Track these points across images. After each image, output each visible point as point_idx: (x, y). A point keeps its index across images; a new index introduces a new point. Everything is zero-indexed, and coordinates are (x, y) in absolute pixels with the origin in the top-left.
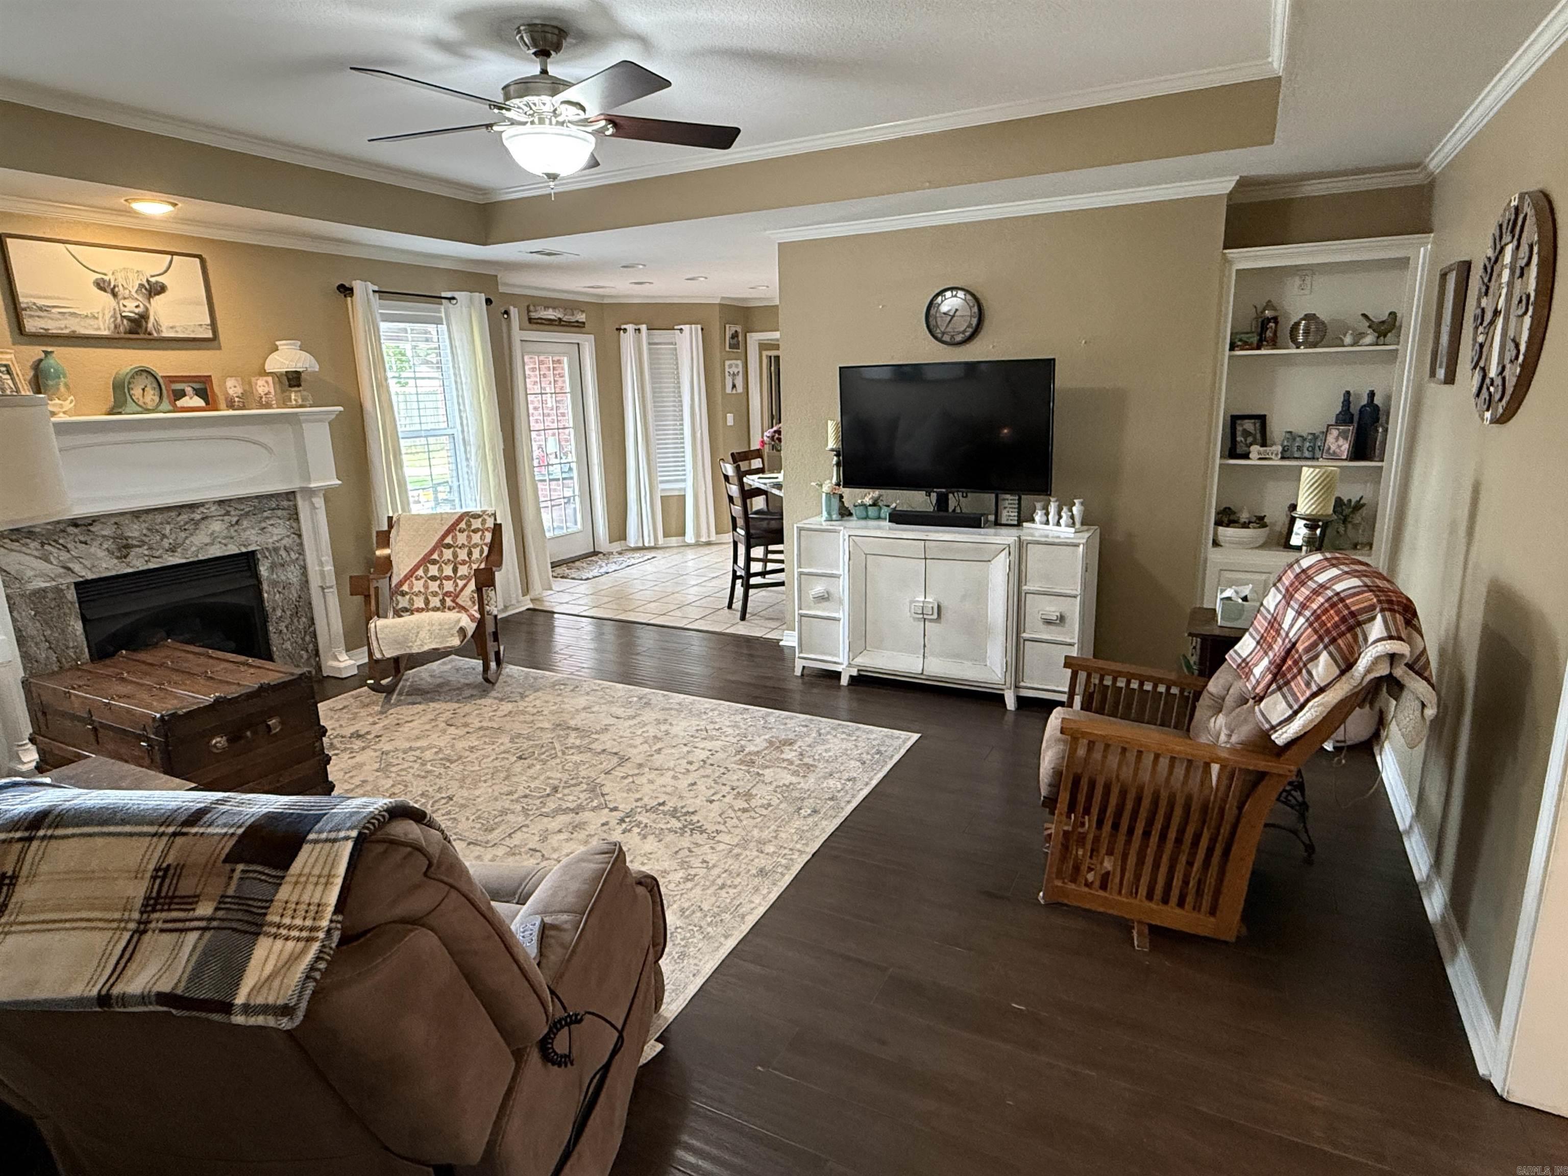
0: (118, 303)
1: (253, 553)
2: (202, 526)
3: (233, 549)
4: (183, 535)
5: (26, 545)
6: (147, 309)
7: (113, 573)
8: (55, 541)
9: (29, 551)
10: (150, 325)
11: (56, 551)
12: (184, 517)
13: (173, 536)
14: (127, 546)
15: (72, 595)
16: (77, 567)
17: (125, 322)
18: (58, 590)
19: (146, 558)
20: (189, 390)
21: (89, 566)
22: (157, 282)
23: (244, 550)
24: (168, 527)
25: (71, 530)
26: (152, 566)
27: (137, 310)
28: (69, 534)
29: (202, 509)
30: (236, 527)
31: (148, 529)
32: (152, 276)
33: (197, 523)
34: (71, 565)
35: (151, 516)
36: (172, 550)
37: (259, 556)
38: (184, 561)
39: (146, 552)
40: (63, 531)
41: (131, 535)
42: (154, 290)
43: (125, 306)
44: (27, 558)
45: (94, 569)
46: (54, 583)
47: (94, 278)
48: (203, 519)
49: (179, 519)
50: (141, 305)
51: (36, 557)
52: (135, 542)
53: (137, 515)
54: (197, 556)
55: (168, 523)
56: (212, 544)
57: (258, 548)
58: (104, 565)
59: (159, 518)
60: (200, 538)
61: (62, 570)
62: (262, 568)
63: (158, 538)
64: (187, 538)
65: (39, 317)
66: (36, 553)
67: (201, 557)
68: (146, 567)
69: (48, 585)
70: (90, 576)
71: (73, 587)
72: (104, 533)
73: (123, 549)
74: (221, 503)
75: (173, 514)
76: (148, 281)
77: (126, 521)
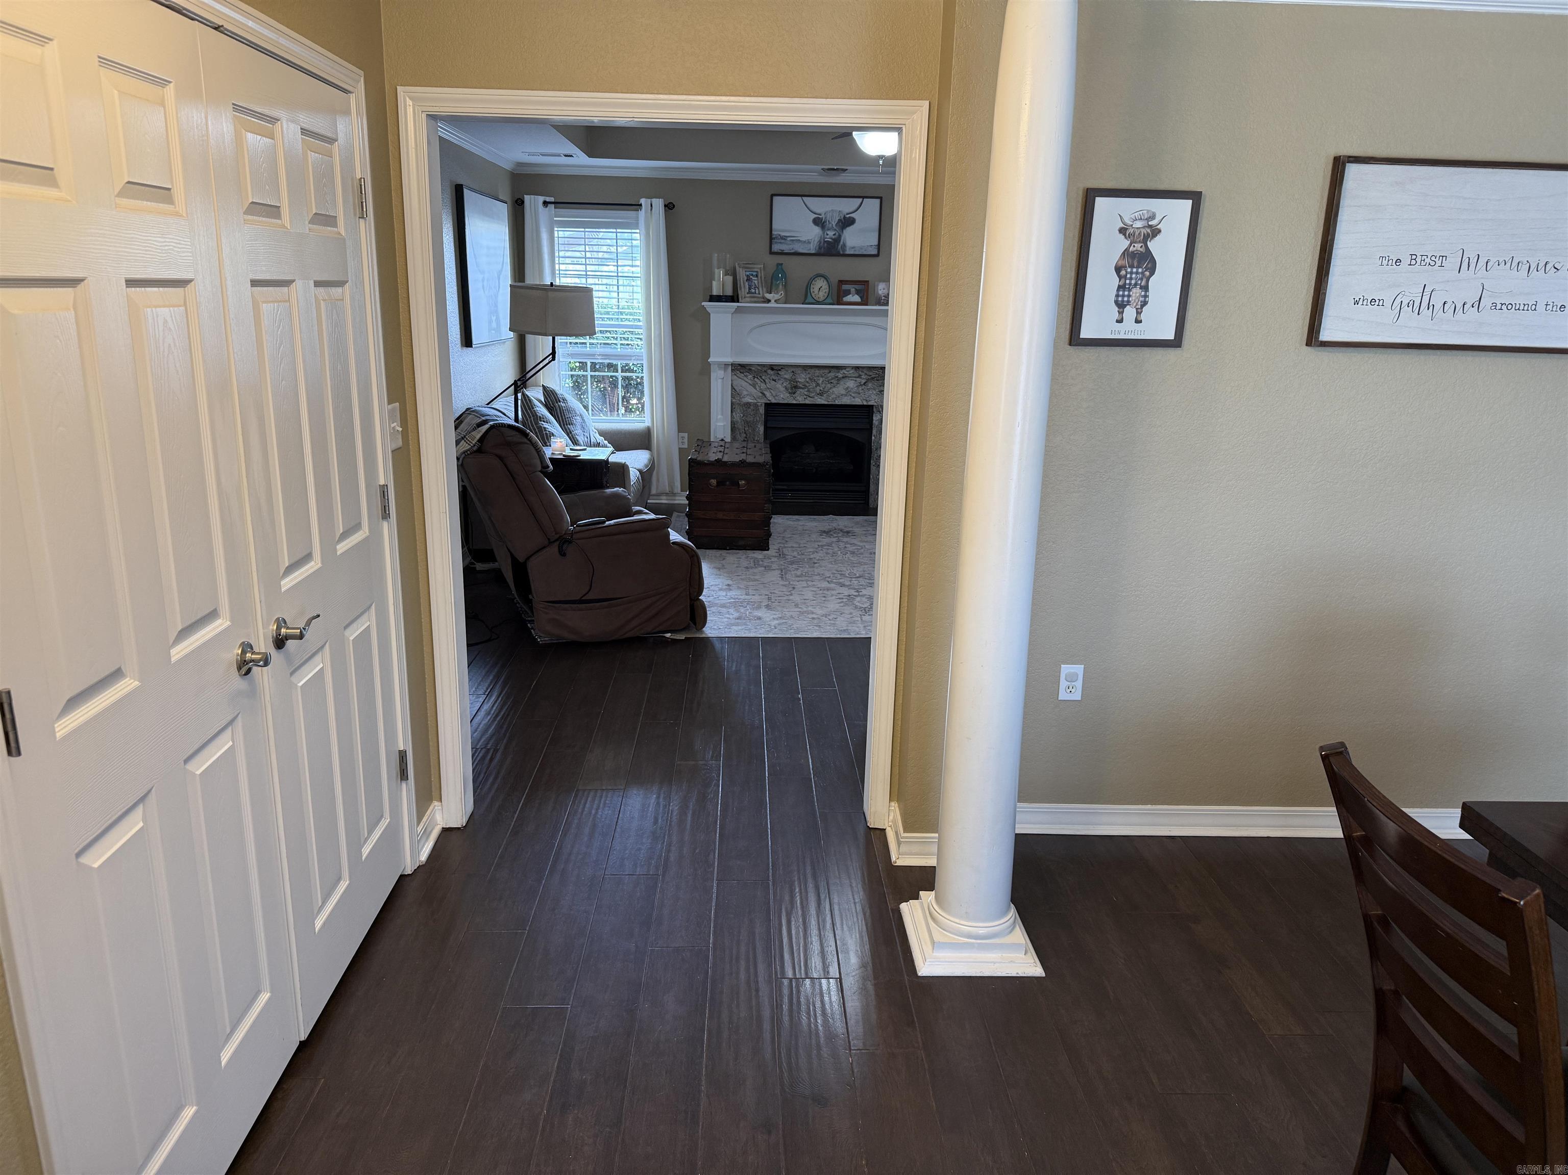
0: (824, 233)
1: (872, 406)
2: (842, 383)
3: (858, 401)
4: (829, 385)
5: (746, 376)
6: (840, 236)
7: (786, 402)
8: (761, 377)
9: (747, 380)
10: (840, 247)
11: (759, 382)
12: (832, 374)
13: (823, 385)
14: (796, 387)
15: (762, 410)
16: (768, 394)
17: (826, 245)
18: (756, 405)
19: (805, 397)
20: (853, 290)
21: (774, 395)
22: (849, 217)
23: (865, 403)
24: (821, 379)
25: (770, 372)
26: (807, 402)
27: (834, 237)
28: (768, 374)
29: (844, 371)
30: (864, 387)
31: (809, 378)
32: (848, 214)
33: (839, 380)
34: (765, 393)
35: (813, 370)
36: (821, 394)
37: (874, 409)
38: (826, 403)
39: (806, 393)
40: (765, 371)
41: (800, 380)
42: (847, 222)
43: (827, 234)
44: (746, 383)
45: (776, 397)
46: (755, 401)
47: (814, 217)
48: (843, 377)
49: (829, 375)
50: (837, 234)
51: (750, 384)
52: (801, 386)
53: (806, 368)
54: (835, 401)
55: (822, 377)
56: (846, 395)
57: (875, 404)
58: (782, 396)
59: (817, 372)
60: (839, 390)
61: (761, 395)
62: (874, 418)
63: (814, 385)
64: (831, 388)
65: (780, 243)
66: (749, 381)
67: (837, 403)
68: (803, 402)
69: (752, 401)
70: (773, 401)
71: (764, 405)
72: (786, 376)
73: (794, 388)
74: (857, 368)
75: (827, 371)
76: (844, 217)
77: (798, 371)
